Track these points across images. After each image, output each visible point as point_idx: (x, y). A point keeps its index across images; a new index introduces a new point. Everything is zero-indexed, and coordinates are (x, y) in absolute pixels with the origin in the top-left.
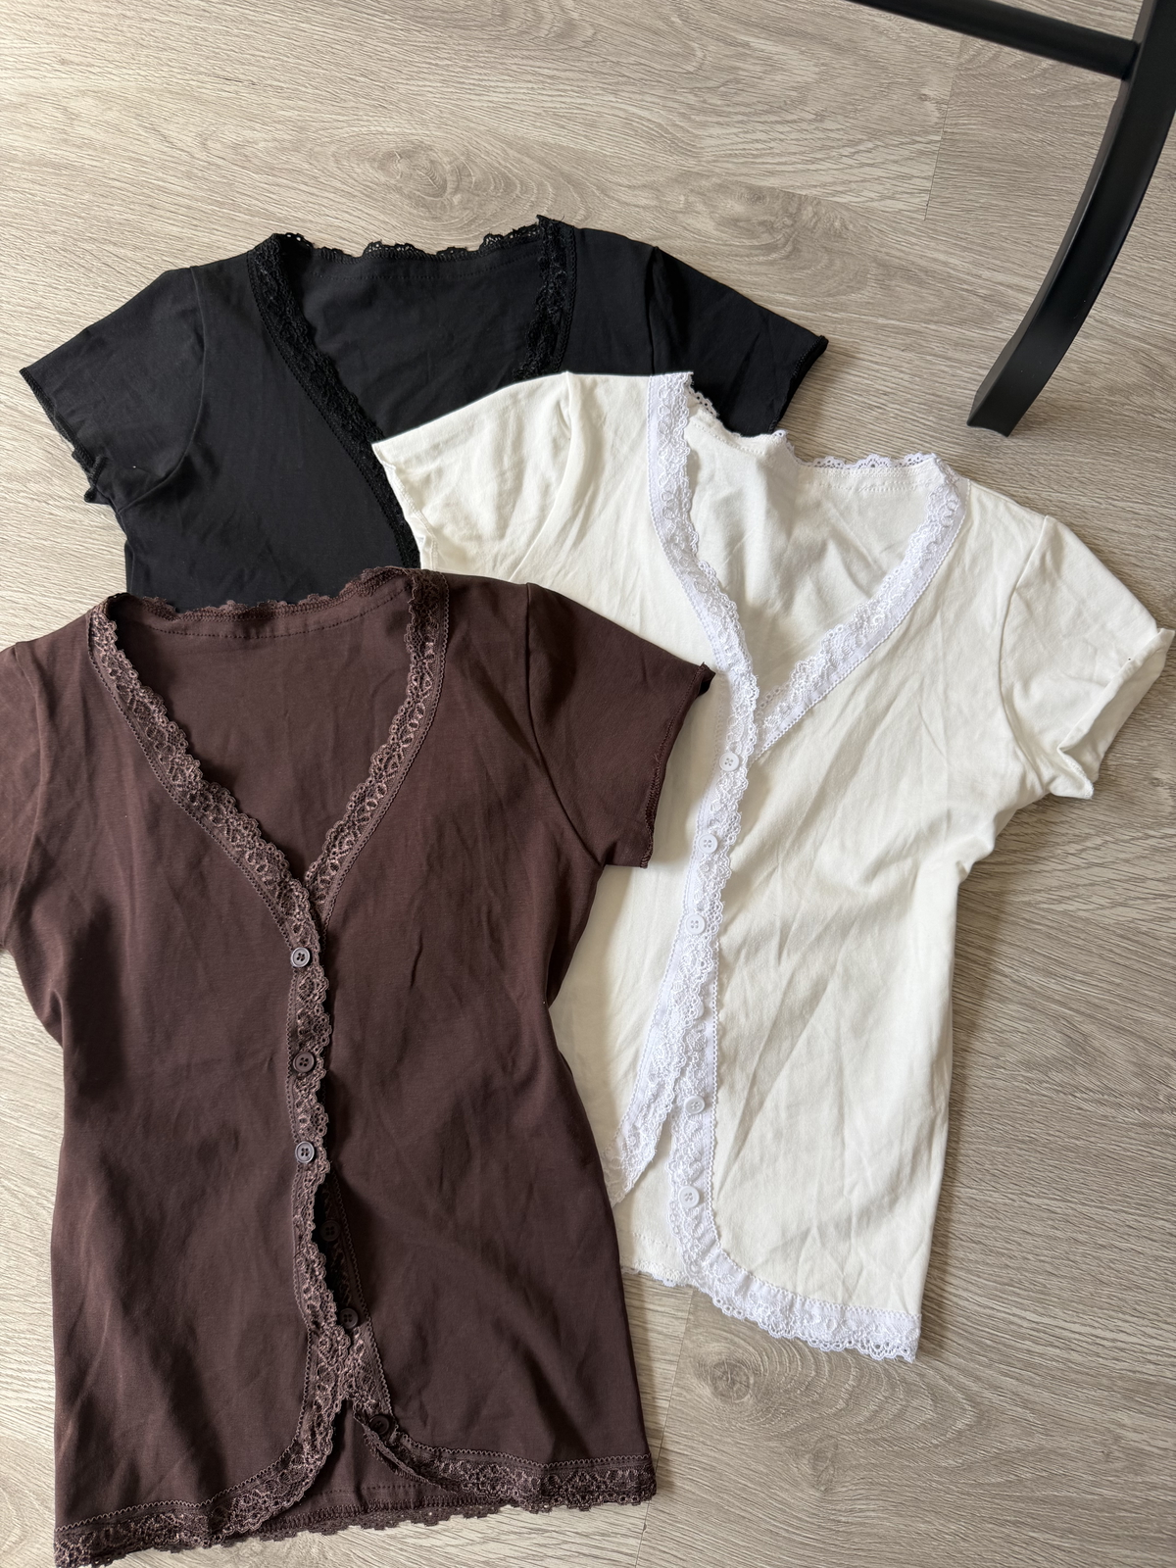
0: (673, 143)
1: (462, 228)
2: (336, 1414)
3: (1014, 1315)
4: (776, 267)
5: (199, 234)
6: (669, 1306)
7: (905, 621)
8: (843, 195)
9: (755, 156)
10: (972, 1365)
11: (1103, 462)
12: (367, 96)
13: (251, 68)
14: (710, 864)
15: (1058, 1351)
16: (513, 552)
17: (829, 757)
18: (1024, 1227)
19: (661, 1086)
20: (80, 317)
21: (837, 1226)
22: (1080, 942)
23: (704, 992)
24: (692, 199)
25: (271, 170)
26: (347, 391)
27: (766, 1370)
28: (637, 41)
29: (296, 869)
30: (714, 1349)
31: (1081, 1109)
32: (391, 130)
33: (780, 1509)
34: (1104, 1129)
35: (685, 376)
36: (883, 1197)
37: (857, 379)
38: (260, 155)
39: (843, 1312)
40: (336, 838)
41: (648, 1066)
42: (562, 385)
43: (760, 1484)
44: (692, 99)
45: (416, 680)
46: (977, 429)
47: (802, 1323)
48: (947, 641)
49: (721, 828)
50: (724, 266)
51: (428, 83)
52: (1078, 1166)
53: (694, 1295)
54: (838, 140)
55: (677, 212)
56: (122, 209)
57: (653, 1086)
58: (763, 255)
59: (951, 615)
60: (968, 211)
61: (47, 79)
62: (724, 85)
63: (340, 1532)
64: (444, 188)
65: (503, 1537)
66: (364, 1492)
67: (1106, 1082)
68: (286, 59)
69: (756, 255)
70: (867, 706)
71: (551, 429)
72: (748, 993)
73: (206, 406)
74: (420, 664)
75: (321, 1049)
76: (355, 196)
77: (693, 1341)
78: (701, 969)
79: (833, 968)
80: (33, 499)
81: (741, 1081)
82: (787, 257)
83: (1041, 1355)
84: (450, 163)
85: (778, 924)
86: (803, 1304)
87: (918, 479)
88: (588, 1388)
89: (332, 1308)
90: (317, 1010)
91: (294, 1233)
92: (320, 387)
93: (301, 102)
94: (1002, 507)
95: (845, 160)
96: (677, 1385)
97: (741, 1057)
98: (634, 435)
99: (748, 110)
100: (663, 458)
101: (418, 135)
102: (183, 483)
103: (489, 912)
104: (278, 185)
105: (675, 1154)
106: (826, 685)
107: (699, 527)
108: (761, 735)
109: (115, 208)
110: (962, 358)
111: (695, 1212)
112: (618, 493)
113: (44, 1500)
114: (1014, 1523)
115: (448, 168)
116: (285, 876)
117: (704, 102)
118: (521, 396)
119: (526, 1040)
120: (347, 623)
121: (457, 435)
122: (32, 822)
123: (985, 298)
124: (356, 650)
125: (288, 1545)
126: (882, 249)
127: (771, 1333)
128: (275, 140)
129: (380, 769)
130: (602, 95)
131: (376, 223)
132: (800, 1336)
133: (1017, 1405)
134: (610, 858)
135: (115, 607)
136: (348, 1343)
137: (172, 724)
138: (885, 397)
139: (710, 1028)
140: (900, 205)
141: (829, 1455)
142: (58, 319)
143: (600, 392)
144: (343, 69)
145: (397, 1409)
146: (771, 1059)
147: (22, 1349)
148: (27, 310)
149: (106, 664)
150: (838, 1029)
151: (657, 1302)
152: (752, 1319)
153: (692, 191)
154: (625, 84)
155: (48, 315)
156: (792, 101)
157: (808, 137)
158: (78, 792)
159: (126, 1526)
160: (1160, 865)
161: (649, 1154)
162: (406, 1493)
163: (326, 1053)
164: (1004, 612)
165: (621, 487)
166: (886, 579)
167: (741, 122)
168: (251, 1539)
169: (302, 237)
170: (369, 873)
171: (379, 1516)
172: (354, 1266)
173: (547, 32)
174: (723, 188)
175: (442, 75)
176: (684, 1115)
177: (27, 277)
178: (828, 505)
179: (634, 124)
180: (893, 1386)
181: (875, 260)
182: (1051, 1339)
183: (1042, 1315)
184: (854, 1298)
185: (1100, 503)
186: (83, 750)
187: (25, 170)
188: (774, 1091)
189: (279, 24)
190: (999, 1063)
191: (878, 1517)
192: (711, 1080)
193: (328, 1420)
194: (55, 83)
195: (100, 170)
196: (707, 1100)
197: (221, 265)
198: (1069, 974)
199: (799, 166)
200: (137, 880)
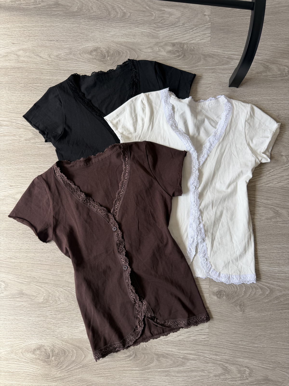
0: (153, 36)
1: (111, 65)
2: (143, 319)
3: (274, 269)
4: (181, 60)
5: (54, 77)
6: (205, 283)
7: (224, 132)
8: (192, 41)
9: (171, 36)
10: (267, 281)
11: (259, 89)
12: (83, 38)
13: (56, 37)
14: (194, 192)
15: (284, 274)
16: (139, 135)
17: (214, 164)
18: (272, 252)
19: (194, 239)
20: (32, 101)
21: (235, 260)
22: (273, 192)
23: (199, 219)
24: (160, 48)
25: (66, 60)
26: (95, 106)
27: (227, 291)
28: (140, 14)
29: (109, 211)
30: (215, 289)
31: (279, 226)
32: (90, 45)
33: (235, 317)
34: (284, 229)
35: (168, 89)
36: (243, 252)
37: (204, 82)
38: (63, 56)
39: (240, 276)
40: (115, 203)
41: (190, 236)
42: (142, 97)
43: (230, 313)
44: (155, 25)
45: (125, 166)
46: (231, 87)
47: (232, 280)
48: (234, 135)
49: (195, 184)
50: (170, 62)
51: (96, 33)
52: (281, 237)
53: (209, 279)
54: (189, 28)
55: (157, 52)
56: (35, 75)
57: (192, 239)
58: (178, 58)
59: (233, 129)
60: (220, 39)
61: (11, 48)
62: (161, 21)
63: (149, 341)
64: (105, 56)
65: (181, 335)
66: (152, 332)
67: (283, 219)
68: (63, 33)
69: (176, 58)
70: (220, 152)
71: (141, 106)
72: (208, 217)
73: (65, 116)
74: (125, 163)
75: (123, 246)
76: (86, 62)
77: (211, 289)
78: (197, 214)
79: (224, 208)
80: (32, 144)
81: (210, 235)
82: (183, 57)
83: (280, 276)
84: (105, 50)
85: (211, 202)
86: (232, 276)
87: (221, 101)
88: (192, 303)
89: (138, 298)
90: (121, 239)
91: (126, 284)
92: (89, 107)
93: (69, 43)
94: (240, 104)
95: (191, 33)
96: (210, 298)
97: (209, 230)
98: (159, 104)
99: (168, 25)
100: (166, 108)
101: (97, 45)
102: (65, 134)
103: (151, 212)
104: (69, 63)
105: (199, 252)
106: (210, 149)
107: (177, 121)
108: (199, 163)
109: (34, 75)
110: (225, 73)
111: (206, 263)
112: (158, 117)
113: (87, 348)
114: (281, 310)
115: (105, 51)
116: (107, 213)
117: (158, 25)
118: (133, 100)
119: (164, 236)
120: (108, 157)
121: (122, 112)
122: (51, 213)
123: (227, 58)
124: (110, 162)
125: (139, 346)
126: (203, 52)
127: (226, 283)
128: (65, 53)
129: (121, 187)
130: (135, 28)
131: (92, 67)
132: (232, 283)
133: (277, 287)
134: (174, 195)
135: (58, 164)
136: (142, 304)
137: (76, 186)
138: (210, 84)
139: (201, 226)
140: (205, 41)
141: (243, 305)
142: (27, 103)
143: (150, 96)
144: (77, 33)
145: (155, 315)
146: (215, 229)
147: (76, 320)
148: (20, 102)
149: (59, 177)
150: (227, 220)
151: (202, 282)
152: (222, 281)
153: (159, 46)
154: (139, 25)
155: (25, 102)
156: (177, 22)
157: (182, 29)
158: (59, 205)
159: (106, 349)
160: (286, 173)
161: (194, 253)
162: (160, 331)
163: (124, 247)
164: (245, 126)
165: (158, 116)
166: (218, 124)
167: (167, 28)
168: (131, 347)
169: (77, 74)
170: (124, 208)
171: (156, 336)
172: (139, 288)
173: (120, 16)
174: (166, 44)
175: (99, 30)
176: (199, 244)
177: (18, 95)
178: (203, 110)
179: (144, 33)
180: (252, 288)
181: (202, 54)
182: (282, 272)
183: (279, 268)
184: (241, 273)
185: (260, 98)
186: (58, 196)
187: (11, 70)
188: (217, 235)
189: (60, 25)
190: (261, 220)
191: (255, 314)
192: (204, 236)
193: (142, 320)
194: (13, 49)
195: (28, 67)
196: (204, 240)
197: (61, 84)
198: (272, 199)
199: (181, 36)
200: (77, 220)
